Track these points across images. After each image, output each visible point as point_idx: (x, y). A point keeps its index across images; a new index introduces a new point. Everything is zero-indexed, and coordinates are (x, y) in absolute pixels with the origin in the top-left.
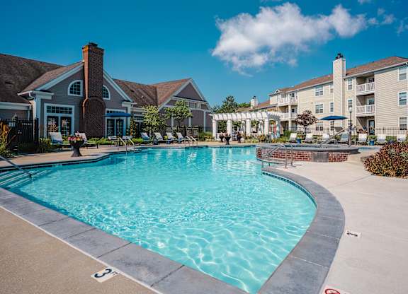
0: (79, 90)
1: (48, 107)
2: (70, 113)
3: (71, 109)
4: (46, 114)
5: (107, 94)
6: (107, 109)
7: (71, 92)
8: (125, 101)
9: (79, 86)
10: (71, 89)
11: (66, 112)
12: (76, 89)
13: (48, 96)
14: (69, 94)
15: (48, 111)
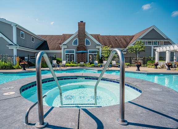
0: (77, 43)
1: (66, 51)
2: (74, 53)
3: (74, 51)
4: (65, 54)
5: (89, 43)
6: (88, 50)
7: (74, 44)
8: (98, 45)
9: (77, 41)
10: (74, 43)
11: (72, 53)
12: (75, 43)
13: (66, 47)
14: (73, 45)
15: (66, 53)
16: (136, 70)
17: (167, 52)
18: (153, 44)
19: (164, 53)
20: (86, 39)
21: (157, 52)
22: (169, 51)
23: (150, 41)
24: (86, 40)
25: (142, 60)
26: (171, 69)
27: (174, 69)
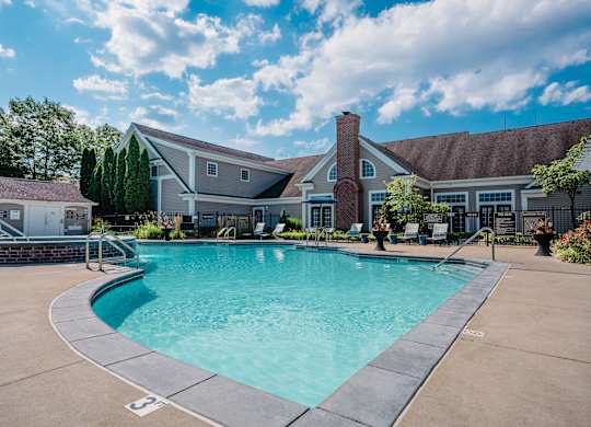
20: (361, 160)
24: (364, 162)
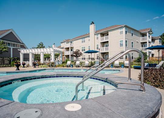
16: (16, 70)
17: (30, 54)
18: (12, 46)
19: (28, 55)
21: (22, 53)
22: (31, 53)
23: (9, 42)
25: (8, 60)
26: (36, 67)
27: (38, 67)
